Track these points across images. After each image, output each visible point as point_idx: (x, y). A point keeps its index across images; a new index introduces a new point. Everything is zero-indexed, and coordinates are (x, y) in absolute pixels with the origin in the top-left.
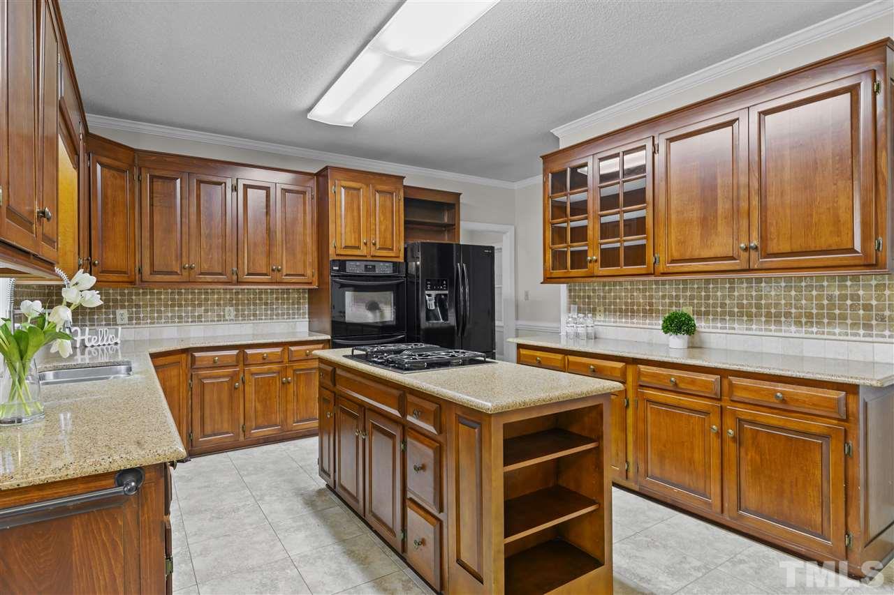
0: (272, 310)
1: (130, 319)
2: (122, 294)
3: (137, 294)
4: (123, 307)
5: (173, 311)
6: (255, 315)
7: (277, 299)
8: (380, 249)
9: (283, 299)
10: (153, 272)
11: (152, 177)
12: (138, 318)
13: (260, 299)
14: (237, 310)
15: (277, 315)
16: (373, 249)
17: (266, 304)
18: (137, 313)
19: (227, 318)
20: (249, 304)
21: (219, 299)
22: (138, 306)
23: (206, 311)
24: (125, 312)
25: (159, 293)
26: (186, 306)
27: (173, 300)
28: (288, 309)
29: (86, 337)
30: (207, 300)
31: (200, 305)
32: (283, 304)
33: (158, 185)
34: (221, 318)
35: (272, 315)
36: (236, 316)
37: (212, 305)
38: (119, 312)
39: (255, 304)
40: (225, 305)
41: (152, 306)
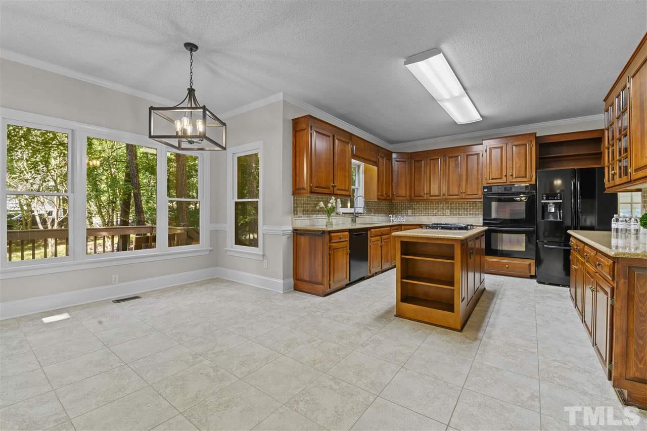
0: (467, 211)
1: (412, 214)
2: (410, 205)
3: (414, 205)
4: (410, 209)
5: (426, 211)
6: (459, 214)
7: (470, 206)
8: (516, 178)
9: (473, 206)
10: (415, 196)
11: (415, 161)
12: (415, 213)
13: (462, 206)
14: (451, 211)
15: (470, 214)
16: (511, 178)
17: (464, 209)
18: (415, 211)
19: (446, 214)
20: (456, 209)
21: (443, 206)
22: (415, 209)
23: (438, 211)
24: (410, 211)
25: (421, 204)
26: (431, 209)
27: (426, 206)
28: (476, 211)
29: (394, 218)
30: (438, 207)
31: (436, 209)
32: (473, 209)
33: (416, 163)
34: (444, 214)
35: (467, 214)
36: (451, 214)
37: (441, 209)
38: (409, 211)
39: (459, 209)
40: (446, 209)
41: (419, 209)
